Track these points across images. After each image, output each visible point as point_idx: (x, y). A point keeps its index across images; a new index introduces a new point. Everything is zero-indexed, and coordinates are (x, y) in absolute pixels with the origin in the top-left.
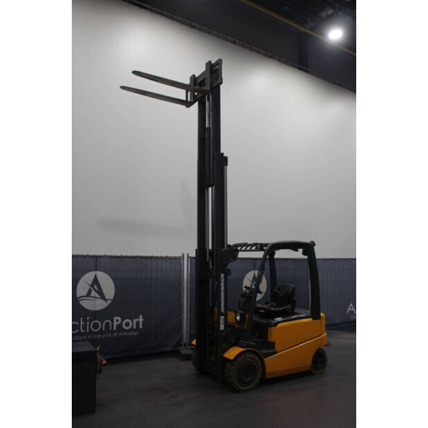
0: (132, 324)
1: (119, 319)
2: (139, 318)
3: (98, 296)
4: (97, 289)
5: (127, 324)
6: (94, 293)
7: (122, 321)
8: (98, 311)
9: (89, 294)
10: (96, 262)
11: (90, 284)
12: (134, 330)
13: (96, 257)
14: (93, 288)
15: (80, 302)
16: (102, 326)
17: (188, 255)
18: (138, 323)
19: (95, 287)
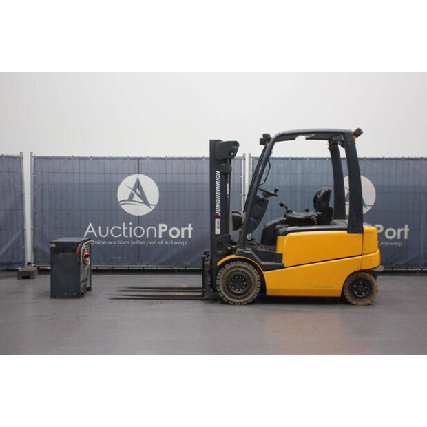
0: (181, 232)
3: (141, 201)
6: (136, 198)
7: (169, 229)
9: (131, 199)
10: (138, 164)
11: (132, 187)
13: (139, 159)
14: (135, 192)
15: (122, 206)
16: (146, 232)
17: (250, 154)
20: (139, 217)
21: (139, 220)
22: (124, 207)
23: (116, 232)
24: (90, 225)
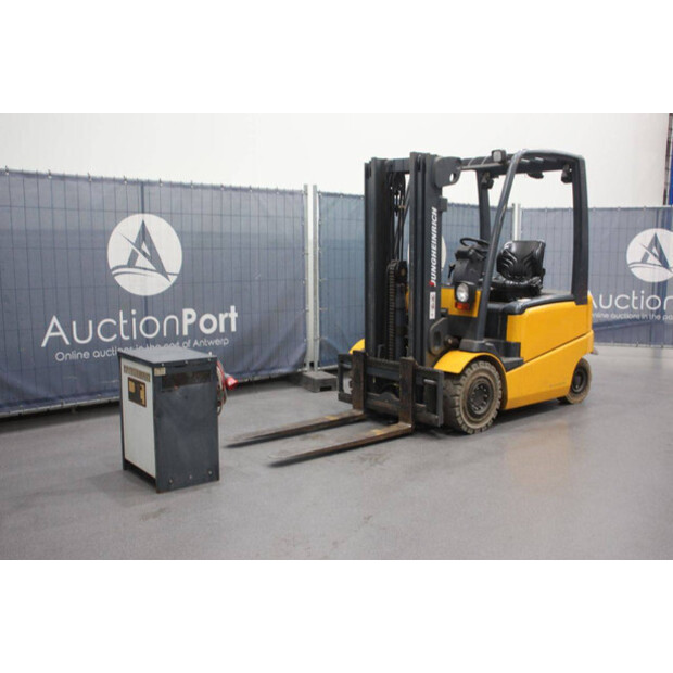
1: (192, 312)
2: (229, 311)
3: (150, 266)
4: (148, 252)
5: (208, 324)
6: (141, 261)
7: (199, 317)
8: (152, 297)
9: (131, 263)
11: (134, 240)
12: (222, 336)
13: (142, 184)
14: (140, 249)
15: (117, 278)
18: (228, 321)
19: (144, 247)
20: (146, 298)
21: (146, 304)
22: (120, 280)
23: (108, 330)
24: (55, 320)
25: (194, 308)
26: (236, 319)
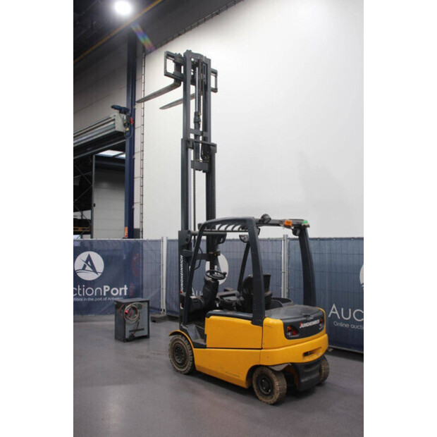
5: (115, 292)
12: (120, 297)
18: (123, 291)
19: (89, 263)
25: (109, 285)
26: (127, 290)
